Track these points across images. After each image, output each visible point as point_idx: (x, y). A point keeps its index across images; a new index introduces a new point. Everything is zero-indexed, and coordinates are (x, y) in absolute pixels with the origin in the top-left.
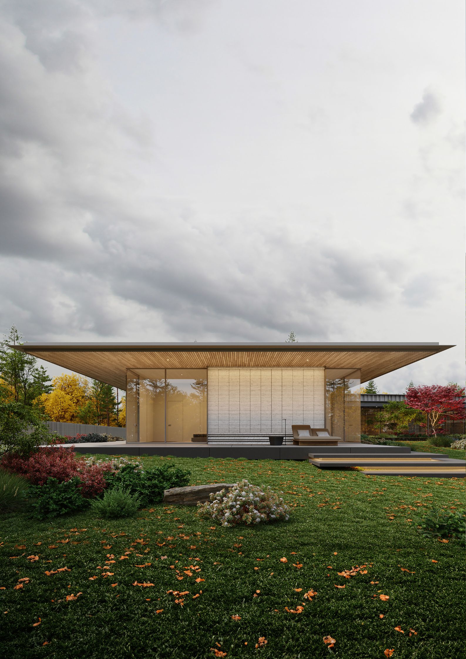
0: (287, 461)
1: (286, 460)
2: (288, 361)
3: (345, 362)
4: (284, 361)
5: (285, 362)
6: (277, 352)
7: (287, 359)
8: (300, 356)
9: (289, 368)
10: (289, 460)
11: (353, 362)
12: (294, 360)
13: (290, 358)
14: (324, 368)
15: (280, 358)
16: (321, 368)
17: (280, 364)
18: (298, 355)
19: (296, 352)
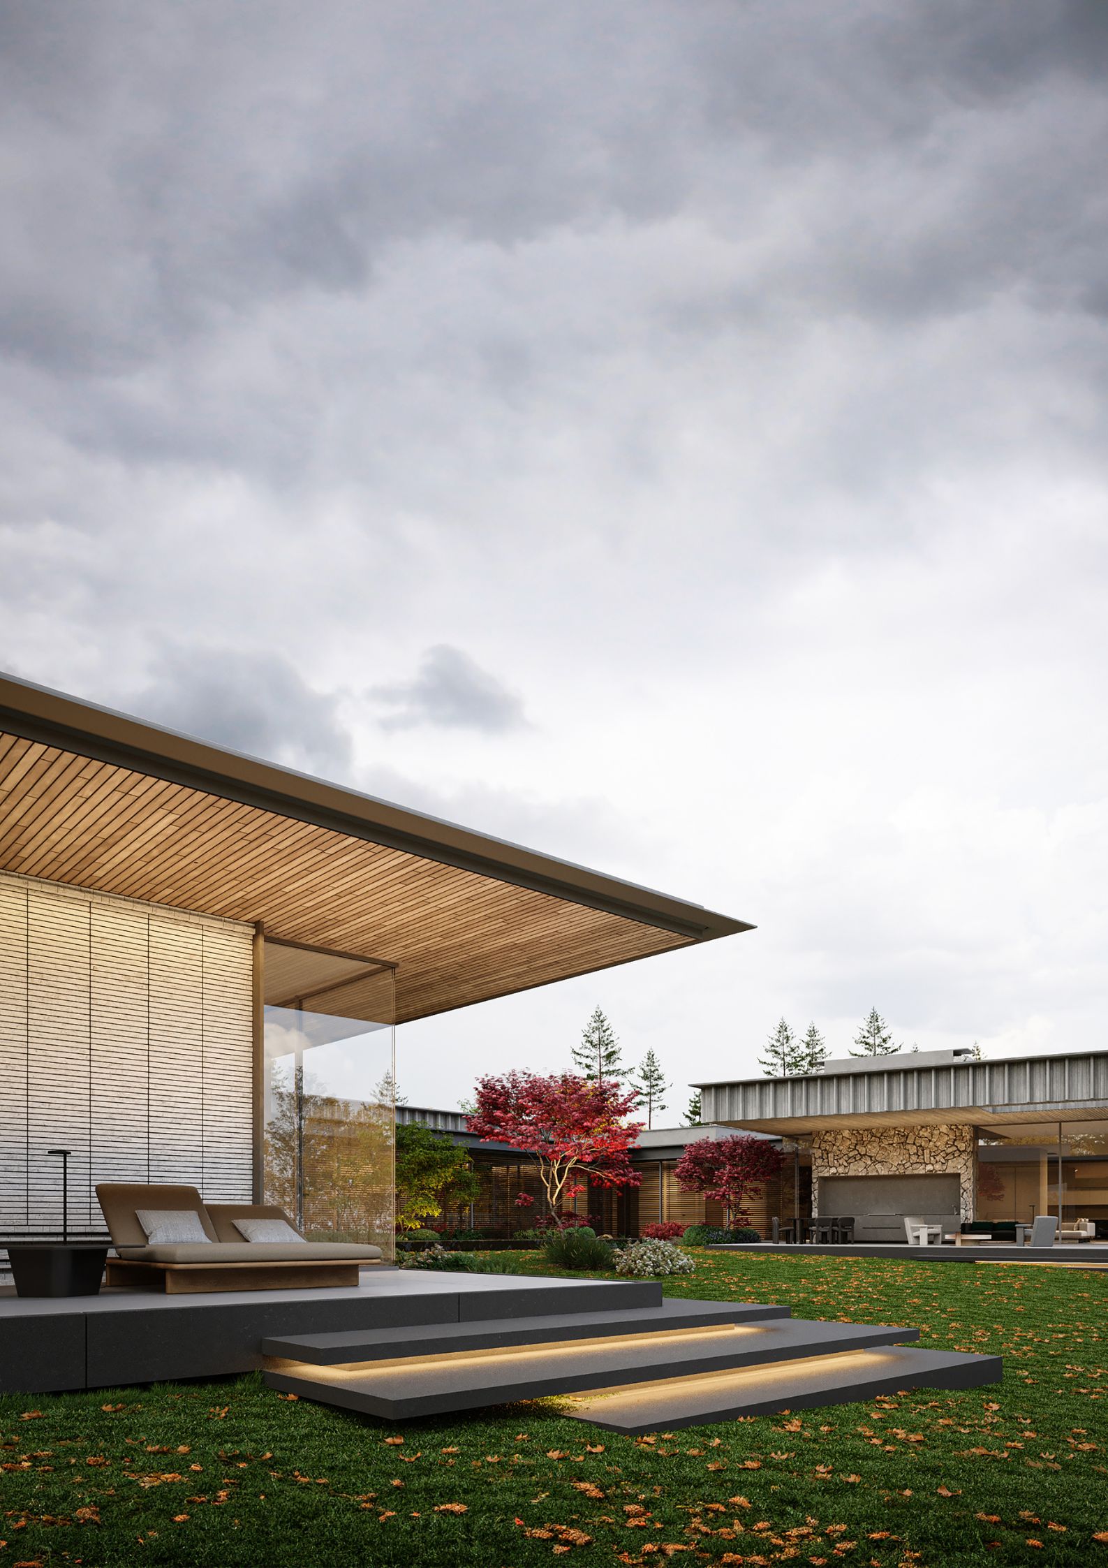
0: (135, 1393)
1: (132, 1386)
2: (85, 838)
3: (359, 915)
4: (55, 837)
5: (59, 848)
6: (39, 748)
7: (82, 827)
8: (172, 817)
9: (69, 893)
10: (145, 1386)
11: (390, 924)
12: (123, 843)
13: (105, 820)
14: (253, 932)
15: (44, 802)
16: (239, 928)
17: (24, 854)
18: (162, 812)
19: (163, 784)
